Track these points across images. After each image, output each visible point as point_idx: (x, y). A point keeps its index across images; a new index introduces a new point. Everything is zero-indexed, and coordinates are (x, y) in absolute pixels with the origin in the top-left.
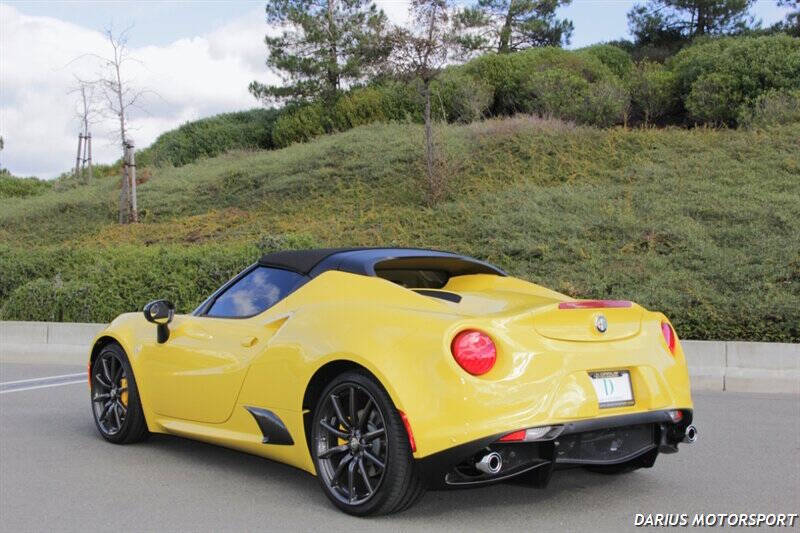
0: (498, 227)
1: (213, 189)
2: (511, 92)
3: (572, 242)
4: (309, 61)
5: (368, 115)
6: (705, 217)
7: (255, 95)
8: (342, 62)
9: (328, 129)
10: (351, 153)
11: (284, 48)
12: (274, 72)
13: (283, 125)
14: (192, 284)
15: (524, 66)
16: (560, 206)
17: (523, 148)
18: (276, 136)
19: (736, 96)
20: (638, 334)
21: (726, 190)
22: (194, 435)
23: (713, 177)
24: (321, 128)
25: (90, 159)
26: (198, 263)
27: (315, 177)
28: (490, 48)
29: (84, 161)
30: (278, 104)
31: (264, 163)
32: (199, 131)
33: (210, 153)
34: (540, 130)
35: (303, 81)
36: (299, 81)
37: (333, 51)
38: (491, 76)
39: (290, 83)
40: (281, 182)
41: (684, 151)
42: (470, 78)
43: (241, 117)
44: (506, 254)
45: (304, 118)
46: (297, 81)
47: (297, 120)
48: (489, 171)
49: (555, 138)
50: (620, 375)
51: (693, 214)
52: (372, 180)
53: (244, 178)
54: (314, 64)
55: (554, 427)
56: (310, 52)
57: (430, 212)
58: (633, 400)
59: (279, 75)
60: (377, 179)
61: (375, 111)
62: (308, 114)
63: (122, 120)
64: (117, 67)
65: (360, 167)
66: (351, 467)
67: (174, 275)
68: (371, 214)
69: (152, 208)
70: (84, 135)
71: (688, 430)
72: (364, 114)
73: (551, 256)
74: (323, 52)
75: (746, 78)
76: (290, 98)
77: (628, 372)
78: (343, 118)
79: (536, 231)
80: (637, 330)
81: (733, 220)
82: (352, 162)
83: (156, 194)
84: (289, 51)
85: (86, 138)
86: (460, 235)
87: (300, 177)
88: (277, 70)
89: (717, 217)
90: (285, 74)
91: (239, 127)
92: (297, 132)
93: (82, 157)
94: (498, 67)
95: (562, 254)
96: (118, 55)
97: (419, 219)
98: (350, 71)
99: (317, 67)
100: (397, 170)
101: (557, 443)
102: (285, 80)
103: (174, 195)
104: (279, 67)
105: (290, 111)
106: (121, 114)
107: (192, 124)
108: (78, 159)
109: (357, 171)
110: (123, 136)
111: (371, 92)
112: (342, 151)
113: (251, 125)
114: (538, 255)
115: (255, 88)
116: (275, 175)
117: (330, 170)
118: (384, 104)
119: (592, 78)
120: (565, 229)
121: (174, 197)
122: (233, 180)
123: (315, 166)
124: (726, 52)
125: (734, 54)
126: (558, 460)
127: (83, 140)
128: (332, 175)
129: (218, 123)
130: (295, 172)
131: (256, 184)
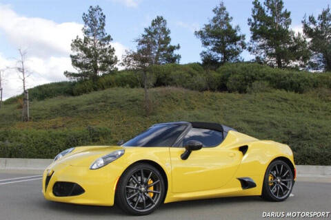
1: (57, 110)
4: (87, 64)
5: (110, 84)
6: (248, 122)
7: (66, 76)
8: (99, 65)
9: (95, 89)
10: (110, 98)
11: (77, 59)
13: (78, 87)
14: (64, 144)
16: (197, 117)
17: (175, 98)
19: (244, 82)
21: (252, 113)
23: (246, 109)
24: (92, 89)
26: (65, 136)
27: (98, 106)
30: (75, 80)
33: (50, 97)
34: (178, 92)
35: (85, 71)
37: (96, 61)
39: (80, 72)
40: (85, 108)
41: (233, 100)
45: (86, 85)
46: (83, 71)
47: (83, 86)
49: (185, 94)
51: (244, 121)
52: (121, 107)
53: (69, 106)
56: (88, 61)
57: (147, 118)
59: (77, 69)
60: (123, 107)
62: (88, 84)
63: (24, 82)
64: (23, 63)
65: (115, 103)
67: (57, 140)
69: (34, 116)
74: (92, 61)
75: (247, 77)
76: (79, 78)
78: (101, 85)
81: (258, 123)
82: (111, 101)
84: (79, 61)
87: (92, 106)
88: (76, 67)
89: (252, 122)
90: (79, 69)
92: (83, 90)
98: (102, 69)
99: (90, 66)
100: (130, 104)
102: (78, 71)
105: (81, 82)
106: (24, 80)
109: (113, 104)
110: (24, 89)
111: (110, 76)
112: (107, 97)
115: (67, 74)
116: (82, 105)
117: (104, 103)
118: (116, 81)
119: (192, 75)
121: (42, 112)
122: (64, 106)
123: (98, 102)
124: (239, 67)
125: (242, 69)
128: (105, 106)
130: (89, 104)
131: (74, 108)
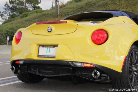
77: (57, 46)
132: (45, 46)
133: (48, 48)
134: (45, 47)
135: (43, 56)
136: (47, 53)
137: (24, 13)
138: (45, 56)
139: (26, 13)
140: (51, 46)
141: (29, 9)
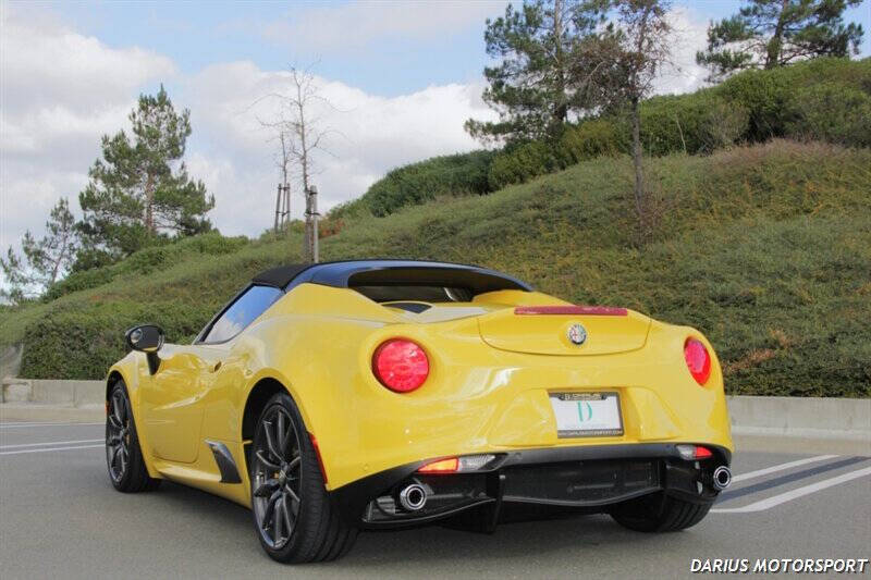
0: (708, 268)
1: (406, 238)
2: (769, 115)
3: (796, 284)
4: (530, 92)
5: (596, 149)
7: (472, 135)
8: (569, 91)
9: (549, 167)
10: (562, 192)
11: (504, 79)
12: (491, 107)
13: (500, 166)
15: (788, 83)
16: (790, 241)
17: (767, 178)
18: (492, 179)
20: (641, 348)
22: (180, 478)
24: (542, 168)
25: (288, 212)
27: (518, 221)
28: (753, 66)
29: (283, 215)
30: (498, 143)
31: (467, 207)
32: (407, 176)
33: (417, 200)
34: (792, 157)
35: (522, 115)
36: (519, 116)
37: (559, 79)
38: (747, 97)
39: (508, 118)
40: (478, 229)
42: (719, 100)
43: (458, 160)
44: (714, 299)
45: (523, 157)
46: (515, 115)
47: (515, 159)
48: (717, 204)
49: (812, 164)
50: (603, 398)
52: (579, 222)
53: (442, 225)
54: (535, 95)
55: (499, 456)
56: (533, 81)
57: (634, 253)
58: (622, 429)
59: (497, 110)
60: (584, 220)
61: (605, 145)
62: (529, 152)
63: (304, 164)
64: (301, 106)
65: (570, 207)
66: (277, 505)
68: (568, 260)
70: (283, 186)
71: (718, 472)
72: (592, 150)
73: (765, 300)
74: (546, 81)
76: (509, 135)
77: (617, 395)
78: (568, 155)
79: (753, 271)
80: (640, 346)
82: (564, 202)
83: (345, 245)
84: (510, 82)
85: (285, 189)
86: (663, 279)
87: (500, 221)
88: (494, 104)
90: (502, 107)
91: (451, 171)
92: (516, 174)
93: (281, 210)
94: (755, 85)
95: (779, 297)
96: (302, 93)
97: (620, 263)
98: (580, 102)
99: (539, 98)
100: (611, 210)
101: (502, 477)
102: (502, 115)
103: (362, 246)
104: (496, 101)
105: (510, 150)
106: (304, 158)
107: (402, 170)
108: (277, 212)
109: (565, 212)
110: (306, 182)
111: (602, 124)
112: (552, 190)
113: (466, 168)
114: (750, 300)
115: (472, 126)
116: (478, 219)
117: (535, 212)
118: (616, 136)
120: (789, 268)
122: (430, 227)
123: (519, 209)
126: (506, 498)
127: (282, 191)
128: (535, 218)
129: (429, 167)
130: (496, 217)
131: (454, 231)
132: (571, 394)
133: (583, 403)
134: (572, 399)
135: (572, 431)
136: (581, 420)
137: (144, 251)
138: (578, 431)
139: (155, 249)
140: (592, 394)
141: (162, 231)
